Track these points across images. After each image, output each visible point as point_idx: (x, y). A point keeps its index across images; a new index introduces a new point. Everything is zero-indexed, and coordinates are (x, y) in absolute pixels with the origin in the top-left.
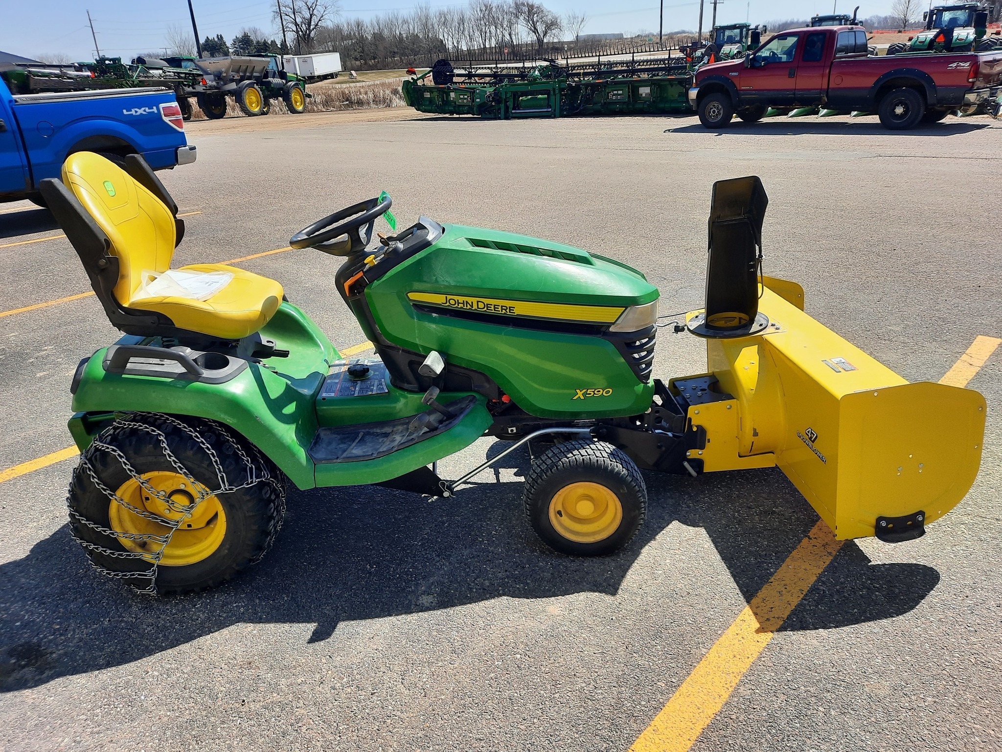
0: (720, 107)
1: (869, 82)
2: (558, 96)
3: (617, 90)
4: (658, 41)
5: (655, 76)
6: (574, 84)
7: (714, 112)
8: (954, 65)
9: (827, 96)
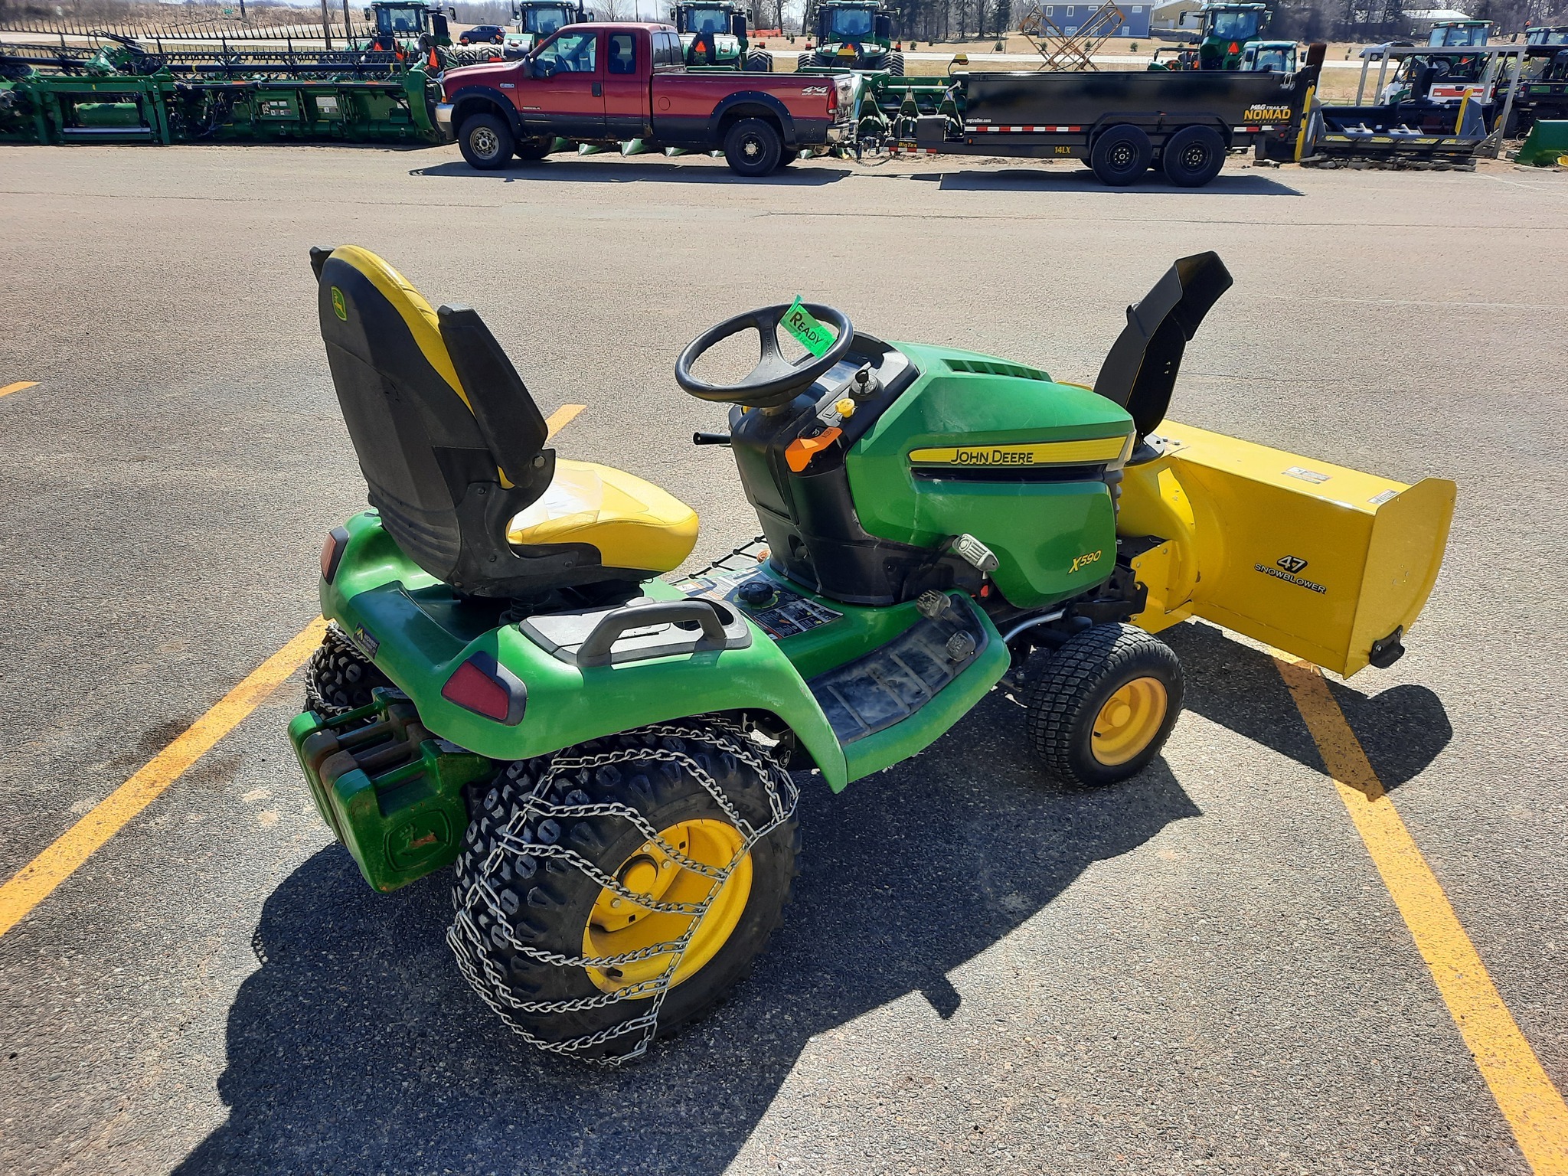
0: (493, 136)
1: (707, 108)
2: (160, 107)
3: (278, 100)
4: (239, 14)
5: (344, 79)
6: (190, 87)
7: (484, 144)
8: (809, 90)
9: (652, 126)
